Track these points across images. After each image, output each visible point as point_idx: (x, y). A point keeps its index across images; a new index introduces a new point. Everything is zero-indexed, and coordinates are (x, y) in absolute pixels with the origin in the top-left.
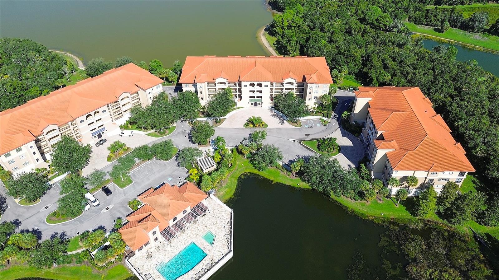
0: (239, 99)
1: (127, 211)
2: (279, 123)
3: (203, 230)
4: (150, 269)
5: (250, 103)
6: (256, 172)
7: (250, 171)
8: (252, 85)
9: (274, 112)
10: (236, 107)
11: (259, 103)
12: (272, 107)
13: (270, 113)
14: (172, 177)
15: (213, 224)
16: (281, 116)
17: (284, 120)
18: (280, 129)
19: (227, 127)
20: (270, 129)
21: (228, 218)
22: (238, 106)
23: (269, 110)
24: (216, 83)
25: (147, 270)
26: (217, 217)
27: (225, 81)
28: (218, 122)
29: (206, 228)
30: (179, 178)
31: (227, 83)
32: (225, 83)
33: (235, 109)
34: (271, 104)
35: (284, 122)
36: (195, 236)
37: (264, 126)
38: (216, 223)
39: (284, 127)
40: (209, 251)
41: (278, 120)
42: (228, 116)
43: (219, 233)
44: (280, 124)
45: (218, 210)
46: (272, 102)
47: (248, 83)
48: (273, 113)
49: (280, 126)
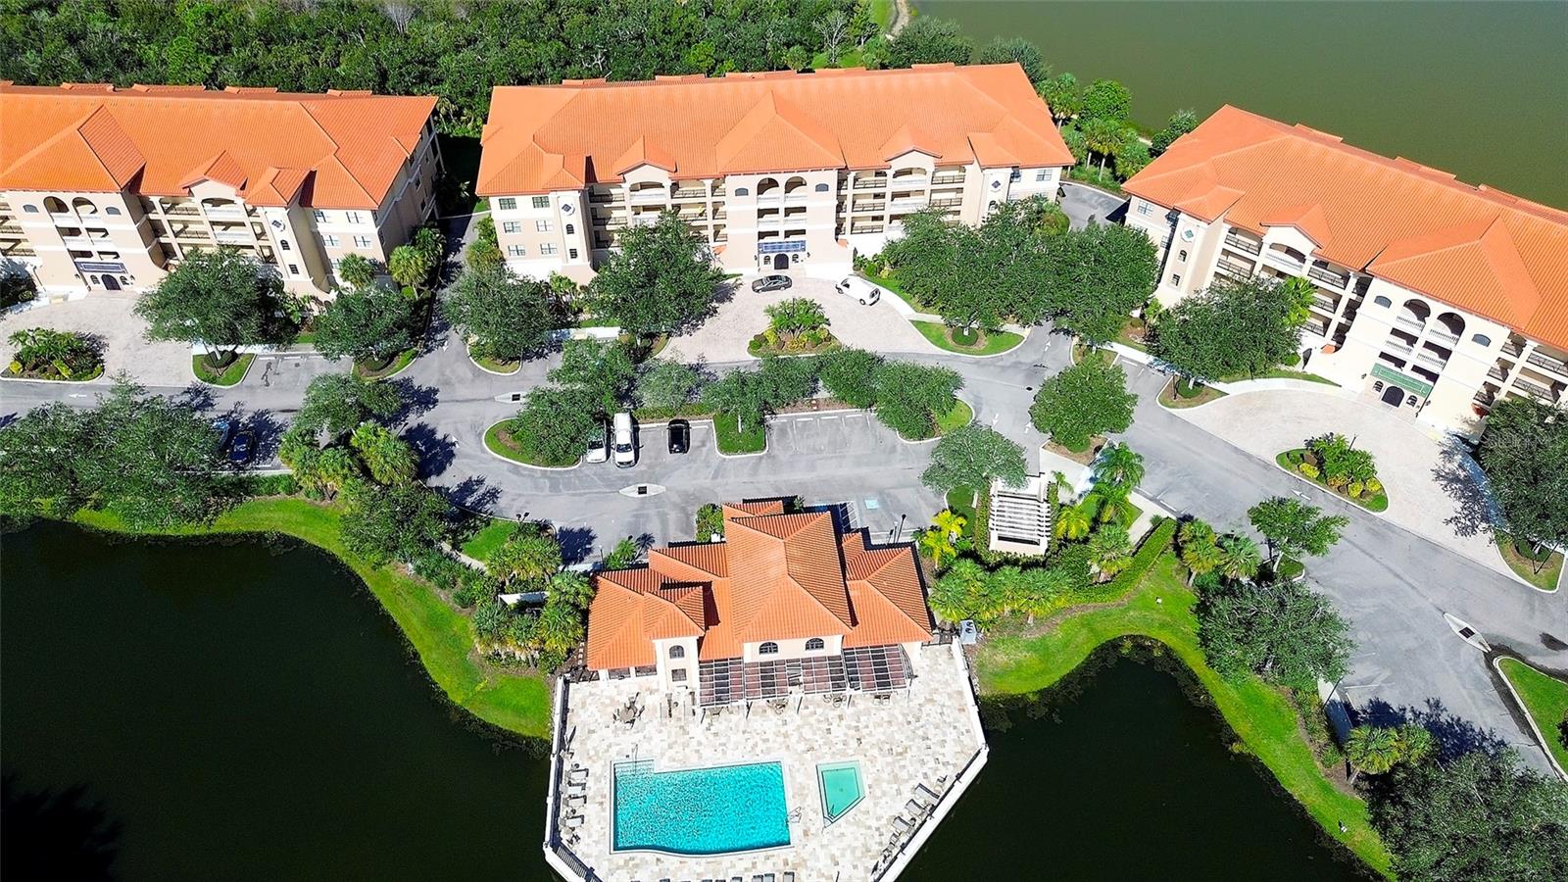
0: (1334, 343)
1: (681, 531)
2: (1448, 522)
3: (840, 746)
4: (600, 754)
5: (1372, 381)
6: (1194, 659)
7: (1170, 644)
8: (1420, 310)
9: (1461, 466)
10: (1300, 370)
11: (1413, 401)
12: (1464, 440)
13: (1436, 460)
14: (883, 502)
15: (888, 747)
16: (1483, 497)
17: (1485, 519)
18: (1435, 548)
19: (1207, 426)
20: (1388, 526)
21: (955, 765)
22: (1310, 369)
23: (1441, 444)
24: (1267, 240)
25: (592, 753)
26: (920, 732)
27: (1305, 246)
28: (1185, 391)
29: (853, 744)
30: (904, 517)
31: (1310, 260)
32: (1301, 257)
33: (1290, 375)
34: (1466, 427)
35: (1474, 528)
36: (802, 747)
37: (1368, 499)
38: (901, 754)
39: (1459, 549)
40: (806, 833)
41: (1453, 506)
42: (1238, 389)
43: (884, 794)
44: (1453, 526)
45: (942, 714)
46: (1476, 417)
47: (1400, 296)
48: (1454, 466)
49: (1447, 536)
